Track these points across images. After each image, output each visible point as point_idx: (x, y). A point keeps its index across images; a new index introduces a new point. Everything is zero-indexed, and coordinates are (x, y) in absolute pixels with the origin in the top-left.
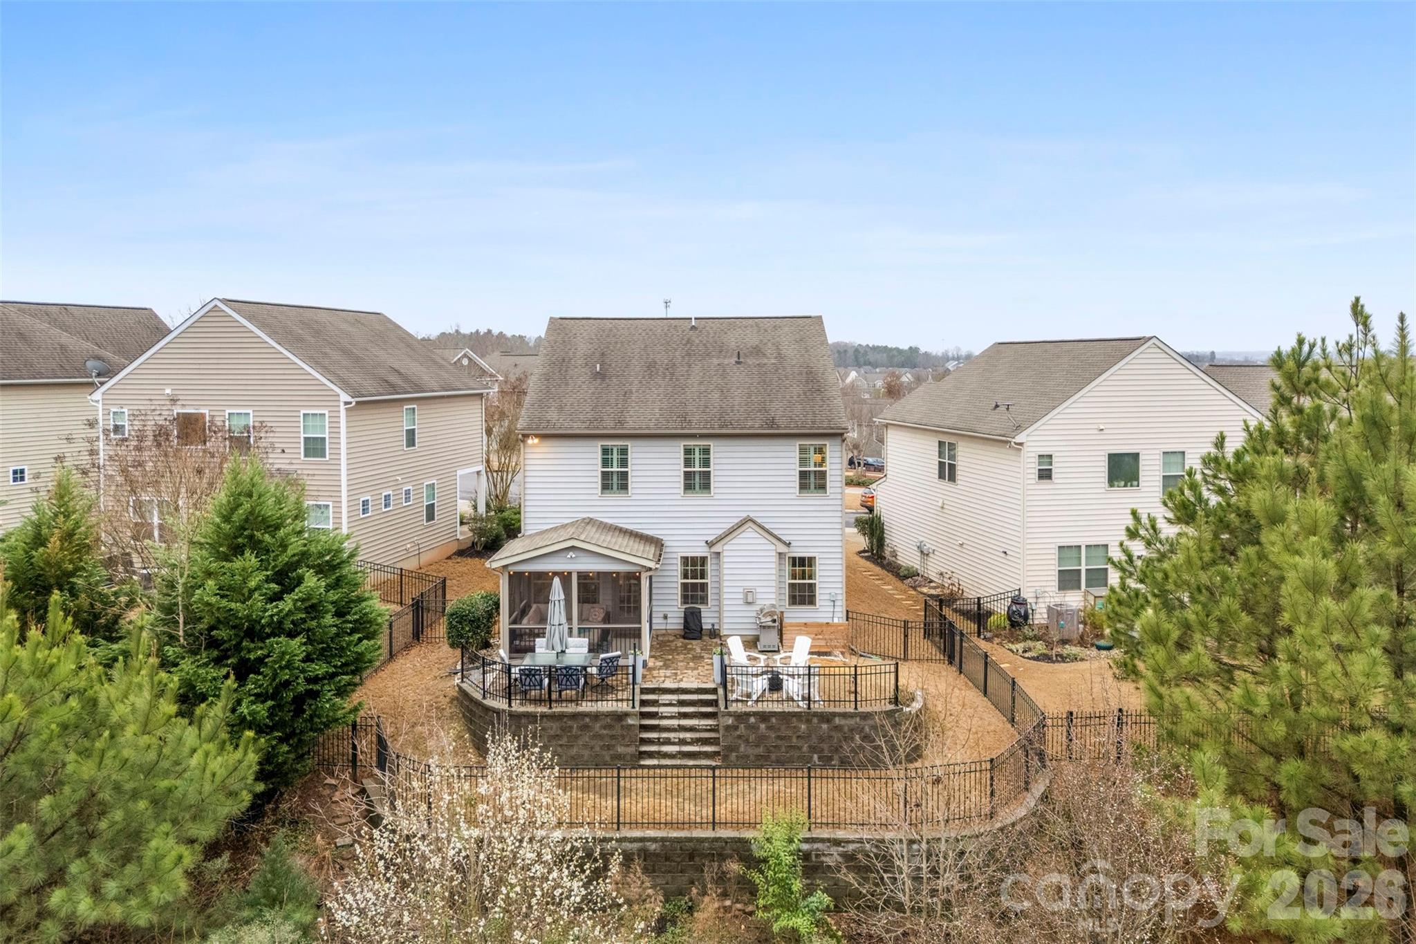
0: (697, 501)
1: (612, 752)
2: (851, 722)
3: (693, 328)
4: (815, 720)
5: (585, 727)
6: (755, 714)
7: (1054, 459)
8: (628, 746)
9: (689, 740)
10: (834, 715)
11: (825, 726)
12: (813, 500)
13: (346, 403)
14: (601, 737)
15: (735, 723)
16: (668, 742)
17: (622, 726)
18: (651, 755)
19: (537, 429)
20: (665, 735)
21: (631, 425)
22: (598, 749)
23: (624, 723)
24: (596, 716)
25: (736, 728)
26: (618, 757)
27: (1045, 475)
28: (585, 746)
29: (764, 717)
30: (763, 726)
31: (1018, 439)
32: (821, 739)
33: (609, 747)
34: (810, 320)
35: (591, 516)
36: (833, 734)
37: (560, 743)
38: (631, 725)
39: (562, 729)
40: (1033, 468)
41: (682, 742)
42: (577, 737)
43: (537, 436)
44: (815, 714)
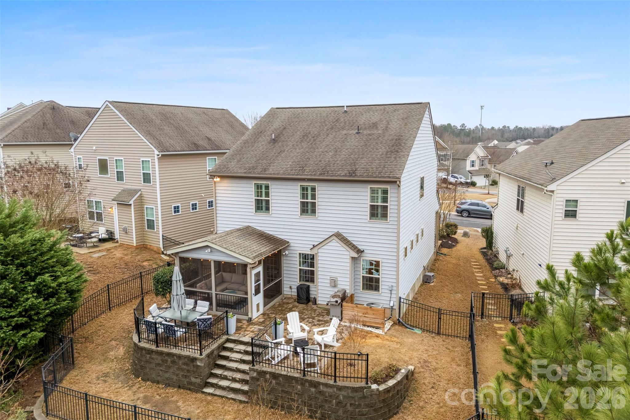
0: (308, 220)
1: (188, 380)
2: (330, 390)
3: (346, 112)
4: (307, 384)
5: (173, 362)
6: (271, 373)
7: (579, 204)
8: (196, 378)
9: (238, 380)
10: (319, 383)
11: (313, 390)
12: (378, 225)
13: (158, 155)
14: (183, 370)
15: (258, 377)
16: (225, 378)
17: (193, 365)
18: (213, 385)
19: (219, 172)
20: (226, 373)
21: (272, 171)
22: (180, 376)
23: (195, 364)
24: (180, 357)
25: (258, 380)
26: (190, 383)
27: (571, 214)
28: (174, 373)
29: (275, 376)
30: (274, 382)
31: (550, 188)
32: (310, 398)
33: (186, 377)
34: (420, 105)
35: (250, 225)
36: (318, 396)
37: (161, 368)
38: (199, 366)
39: (162, 361)
40: (561, 209)
41: (234, 380)
42: (169, 367)
43: (219, 176)
44: (307, 381)
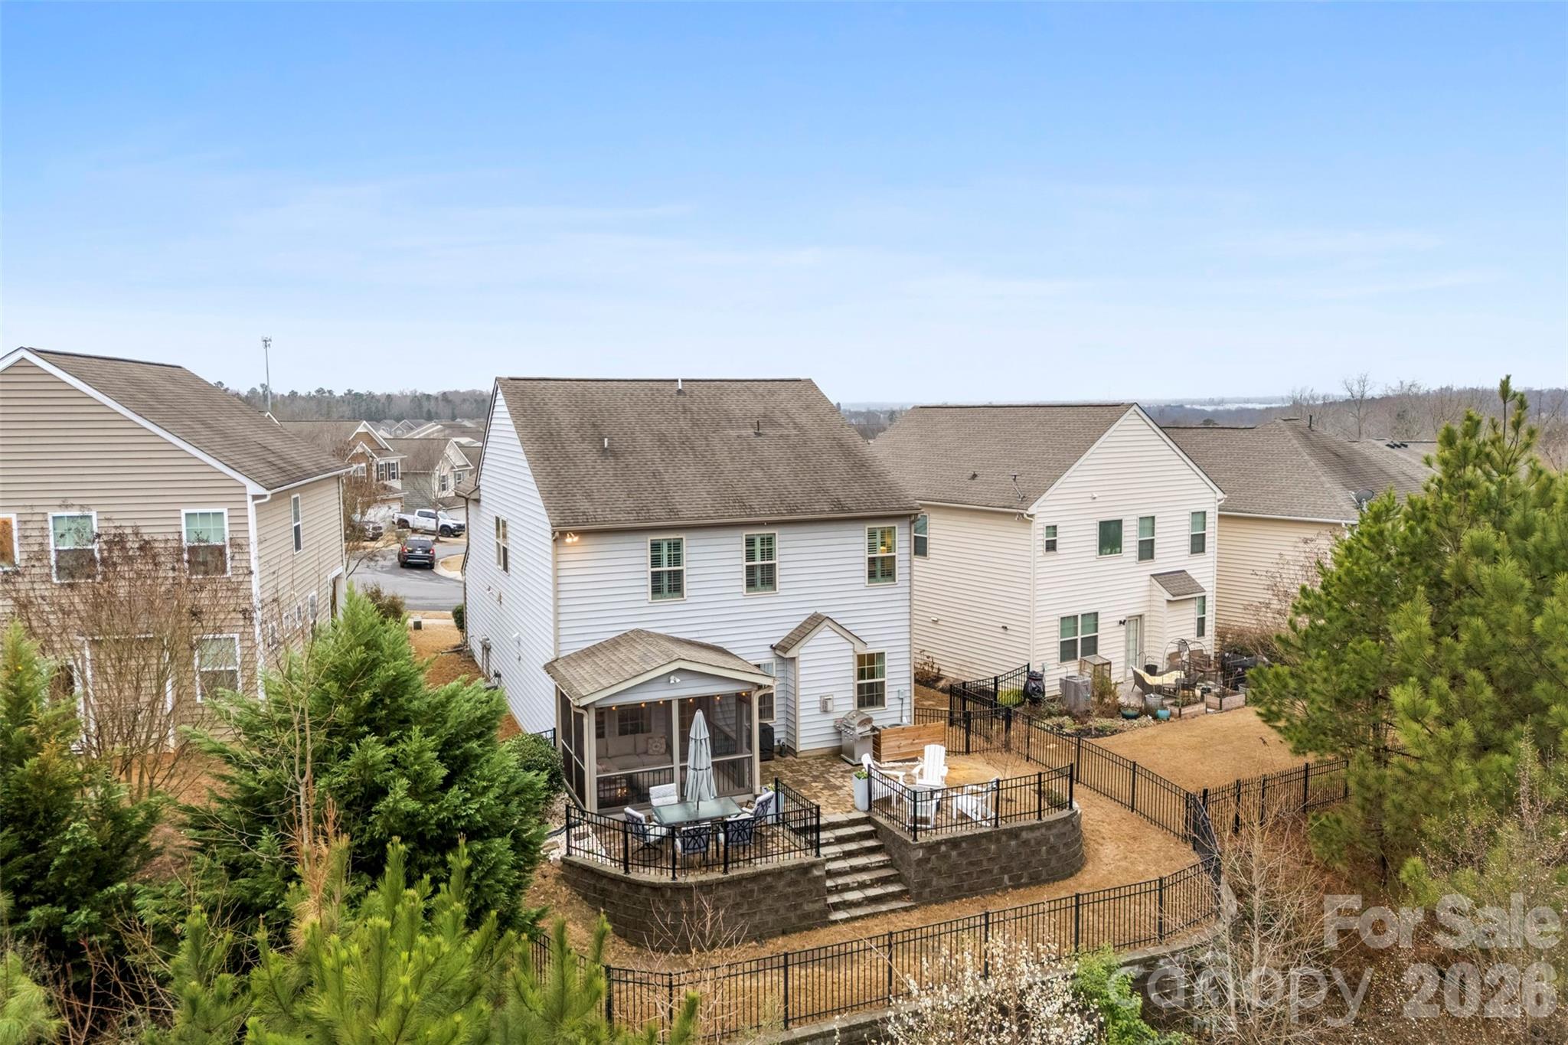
0: (762, 599)
1: (798, 912)
2: (1037, 834)
3: (679, 392)
4: (1004, 838)
5: (769, 888)
6: (946, 842)
7: (1058, 530)
8: (816, 901)
9: (869, 882)
10: (1022, 829)
11: (1013, 843)
12: (883, 590)
13: (260, 497)
14: (786, 897)
15: (927, 856)
16: (846, 888)
17: (809, 880)
18: (836, 907)
19: (577, 523)
20: (840, 881)
21: (688, 515)
22: (782, 911)
23: (810, 876)
24: (779, 873)
25: (928, 860)
26: (807, 916)
27: (1051, 546)
28: (770, 910)
29: (954, 843)
30: (954, 853)
31: (1031, 511)
32: (1011, 857)
33: (795, 907)
34: (801, 383)
35: (640, 626)
36: (1020, 850)
37: (741, 911)
38: (818, 877)
39: (743, 895)
40: (1040, 538)
41: (862, 886)
42: (759, 902)
43: (576, 533)
44: (1005, 831)
